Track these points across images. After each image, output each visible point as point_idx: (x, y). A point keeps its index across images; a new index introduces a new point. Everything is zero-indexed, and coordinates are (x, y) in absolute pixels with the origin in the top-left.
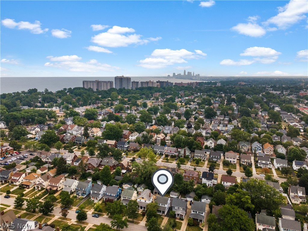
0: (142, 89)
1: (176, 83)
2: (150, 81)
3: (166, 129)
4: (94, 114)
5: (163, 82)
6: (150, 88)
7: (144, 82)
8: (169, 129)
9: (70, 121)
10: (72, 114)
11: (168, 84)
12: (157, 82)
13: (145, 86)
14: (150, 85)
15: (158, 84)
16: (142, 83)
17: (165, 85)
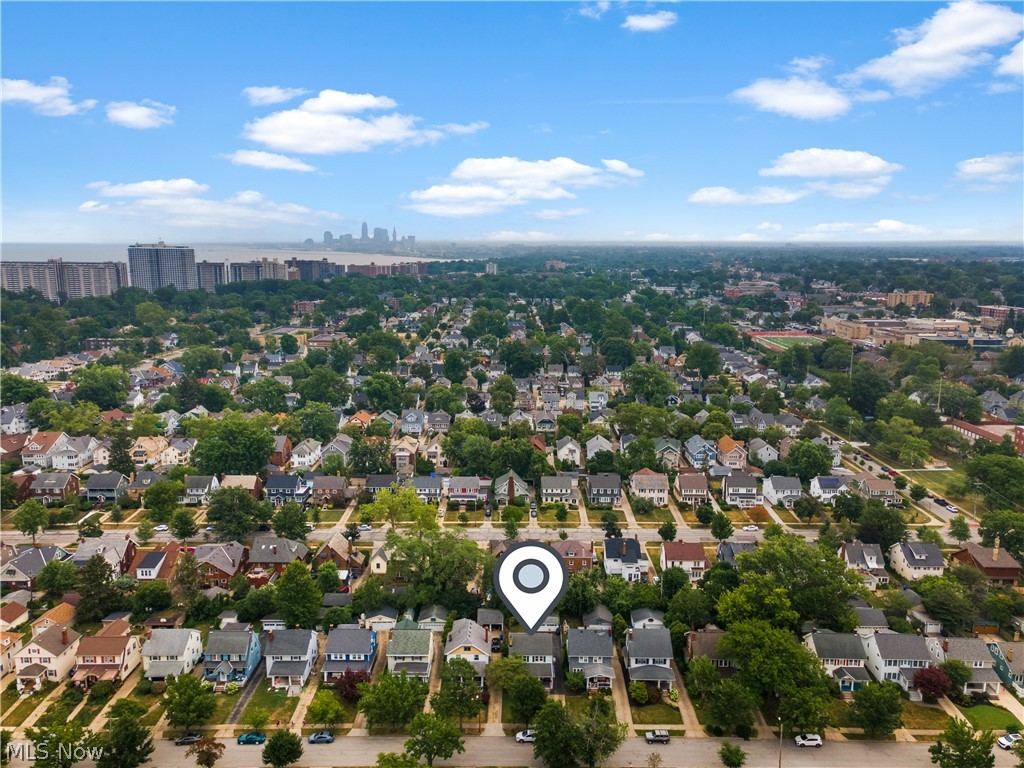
3: (409, 419)
4: (115, 388)
8: (418, 420)
9: (15, 420)
10: (17, 393)
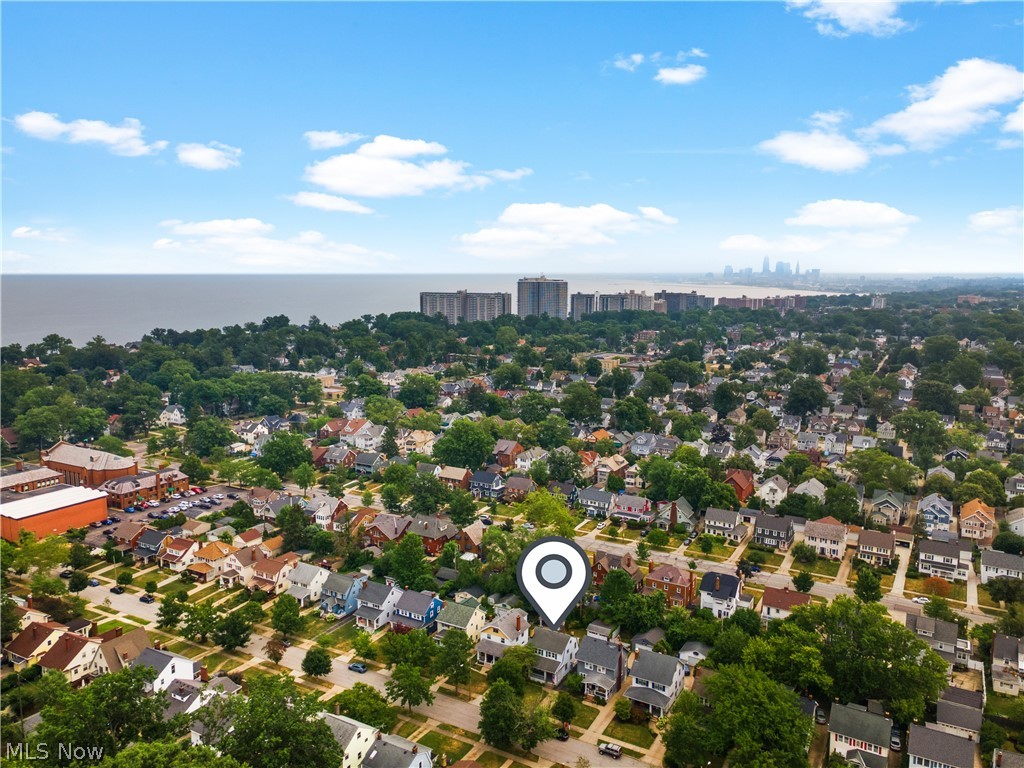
0: (600, 318)
1: (722, 300)
2: (632, 292)
5: (679, 295)
6: (629, 316)
7: (610, 296)
11: (695, 302)
12: (658, 296)
13: (611, 308)
14: (631, 306)
15: (661, 301)
16: (604, 298)
17: (683, 307)
